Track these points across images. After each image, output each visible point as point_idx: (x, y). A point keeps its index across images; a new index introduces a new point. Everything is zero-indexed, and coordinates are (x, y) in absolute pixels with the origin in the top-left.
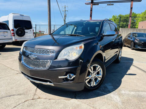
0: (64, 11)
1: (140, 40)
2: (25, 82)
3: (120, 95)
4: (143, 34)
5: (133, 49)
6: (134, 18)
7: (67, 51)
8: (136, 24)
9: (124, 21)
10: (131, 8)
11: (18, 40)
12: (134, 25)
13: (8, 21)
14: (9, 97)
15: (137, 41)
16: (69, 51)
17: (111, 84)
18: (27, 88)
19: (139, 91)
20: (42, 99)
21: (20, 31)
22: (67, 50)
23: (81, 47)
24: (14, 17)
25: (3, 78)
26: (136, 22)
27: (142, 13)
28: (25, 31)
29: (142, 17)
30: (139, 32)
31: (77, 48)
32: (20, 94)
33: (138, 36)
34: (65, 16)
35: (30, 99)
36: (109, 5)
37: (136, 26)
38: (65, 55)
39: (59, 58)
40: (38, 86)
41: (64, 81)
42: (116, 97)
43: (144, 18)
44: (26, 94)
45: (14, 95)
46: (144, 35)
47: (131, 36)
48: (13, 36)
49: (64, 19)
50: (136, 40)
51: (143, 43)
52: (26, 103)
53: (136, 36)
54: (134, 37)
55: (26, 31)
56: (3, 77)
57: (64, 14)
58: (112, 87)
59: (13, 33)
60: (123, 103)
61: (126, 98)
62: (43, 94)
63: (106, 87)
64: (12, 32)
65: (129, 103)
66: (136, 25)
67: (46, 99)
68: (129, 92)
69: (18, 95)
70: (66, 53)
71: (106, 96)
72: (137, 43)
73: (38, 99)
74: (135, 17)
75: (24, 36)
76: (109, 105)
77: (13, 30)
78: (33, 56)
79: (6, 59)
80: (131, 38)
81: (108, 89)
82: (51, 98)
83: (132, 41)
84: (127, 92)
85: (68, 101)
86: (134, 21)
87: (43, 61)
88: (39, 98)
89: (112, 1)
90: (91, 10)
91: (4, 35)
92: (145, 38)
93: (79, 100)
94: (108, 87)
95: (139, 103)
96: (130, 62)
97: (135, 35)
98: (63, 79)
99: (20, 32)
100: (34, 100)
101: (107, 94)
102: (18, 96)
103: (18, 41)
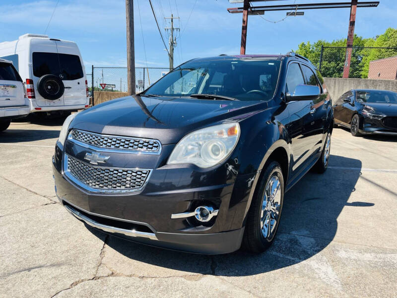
0: (169, 31)
1: (378, 111)
2: (71, 227)
3: (335, 262)
4: (384, 93)
5: (358, 135)
6: (356, 51)
7: (194, 143)
8: (362, 67)
9: (330, 58)
10: (352, 24)
11: (44, 109)
12: (357, 69)
13: (15, 57)
14: (27, 272)
15: (368, 114)
16: (201, 143)
17: (308, 232)
18: (75, 247)
19: (384, 251)
20: (121, 278)
21: (50, 83)
22: (195, 140)
23: (231, 131)
24: (32, 45)
25: (7, 217)
26: (363, 61)
27: (377, 37)
28: (62, 84)
29: (379, 49)
30: (371, 88)
31: (221, 133)
32: (59, 265)
33: (371, 100)
34: (172, 44)
35: (87, 277)
36: (293, 14)
37: (362, 73)
38: (187, 153)
39: (172, 161)
40: (108, 239)
41: (188, 226)
42: (324, 269)
43: (383, 50)
44: (73, 263)
45: (40, 267)
46: (387, 97)
47: (353, 98)
48: (29, 97)
49: (169, 50)
50: (367, 109)
51: (384, 119)
52: (76, 289)
53: (364, 100)
54: (362, 101)
55: (66, 83)
56: (7, 215)
57: (171, 37)
58: (312, 240)
59: (32, 90)
60: (345, 285)
61: (352, 272)
62: (124, 262)
63: (294, 242)
64: (28, 86)
65: (362, 286)
66: (363, 69)
67: (131, 276)
68: (359, 255)
69: (52, 265)
70: (190, 147)
71: (296, 266)
72: (368, 118)
73: (111, 278)
74: (360, 47)
75: (61, 98)
76: (309, 291)
77: (30, 81)
78: (97, 156)
79: (12, 163)
80: (353, 105)
81: (300, 245)
82: (146, 275)
83: (356, 113)
84: (354, 255)
85: (194, 282)
86: (357, 57)
87: (126, 169)
88: (113, 273)
89: (300, 5)
90: (245, 28)
91: (6, 94)
92: (388, 105)
93: (225, 277)
94: (301, 241)
95: (390, 285)
96: (352, 171)
97: (361, 96)
98: (184, 221)
99: (49, 87)
100: (99, 280)
101: (301, 260)
102: (53, 269)
103: (45, 113)
